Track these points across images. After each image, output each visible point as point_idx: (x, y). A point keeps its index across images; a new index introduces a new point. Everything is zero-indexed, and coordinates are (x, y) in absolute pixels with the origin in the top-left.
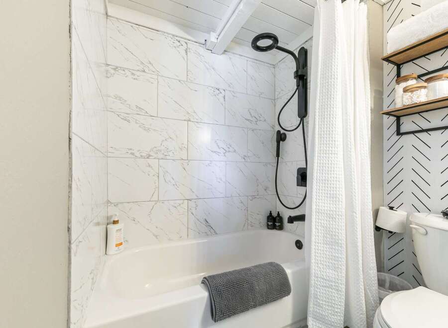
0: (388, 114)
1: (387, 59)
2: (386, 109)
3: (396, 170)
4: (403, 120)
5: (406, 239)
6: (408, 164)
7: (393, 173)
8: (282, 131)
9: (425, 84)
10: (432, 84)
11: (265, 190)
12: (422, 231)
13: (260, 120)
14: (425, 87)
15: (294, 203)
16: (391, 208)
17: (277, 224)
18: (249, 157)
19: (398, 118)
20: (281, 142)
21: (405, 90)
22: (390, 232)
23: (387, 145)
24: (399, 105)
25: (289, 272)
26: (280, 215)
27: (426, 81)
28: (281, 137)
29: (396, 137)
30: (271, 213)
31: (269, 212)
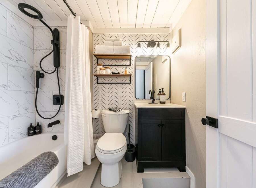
0: (95, 76)
1: (95, 55)
2: (94, 74)
3: (97, 96)
4: (99, 78)
5: (100, 120)
6: (100, 94)
7: (96, 97)
8: (41, 72)
9: (105, 69)
10: (106, 69)
11: (26, 110)
12: (105, 116)
13: (21, 60)
14: (105, 70)
15: (51, 115)
16: (96, 110)
17: (37, 131)
18: (9, 86)
19: (97, 78)
20: (40, 79)
21: (100, 69)
22: (96, 119)
23: (94, 86)
24: (98, 74)
25: (56, 153)
26: (40, 124)
27: (105, 68)
28: (40, 75)
29: (97, 84)
30: (31, 125)
31: (30, 124)
